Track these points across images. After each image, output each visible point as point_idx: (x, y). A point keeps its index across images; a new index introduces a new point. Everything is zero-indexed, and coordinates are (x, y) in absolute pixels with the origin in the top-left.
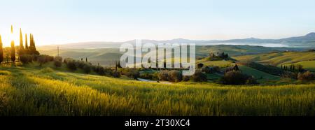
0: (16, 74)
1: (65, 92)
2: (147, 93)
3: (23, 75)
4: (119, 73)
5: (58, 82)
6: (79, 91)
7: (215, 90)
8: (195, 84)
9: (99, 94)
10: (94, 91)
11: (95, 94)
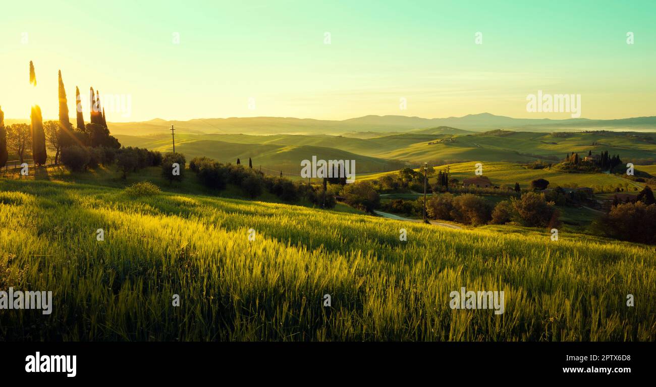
0: (49, 201)
1: (192, 247)
2: (398, 250)
3: (71, 203)
4: (331, 196)
5: (175, 222)
6: (230, 244)
7: (583, 252)
8: (525, 233)
9: (281, 249)
10: (271, 244)
11: (271, 253)
